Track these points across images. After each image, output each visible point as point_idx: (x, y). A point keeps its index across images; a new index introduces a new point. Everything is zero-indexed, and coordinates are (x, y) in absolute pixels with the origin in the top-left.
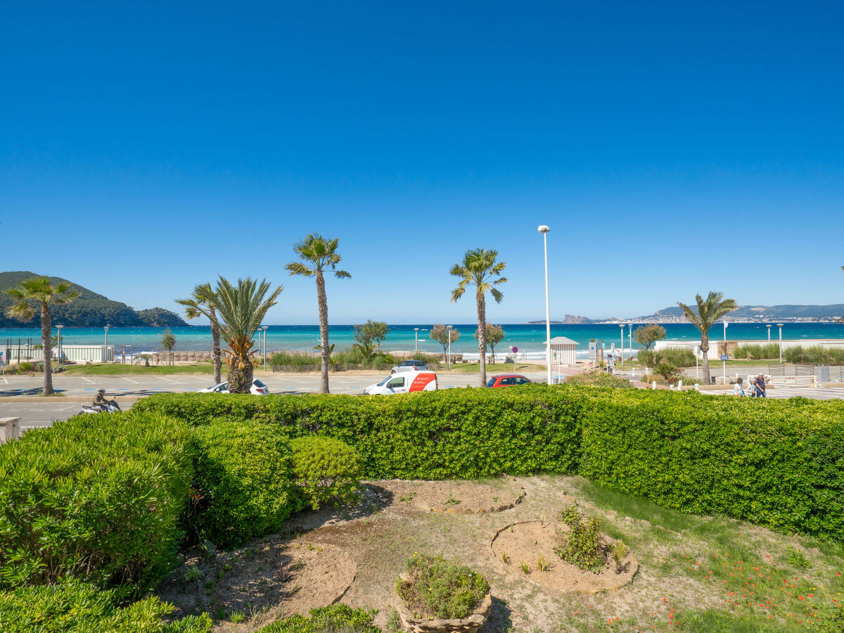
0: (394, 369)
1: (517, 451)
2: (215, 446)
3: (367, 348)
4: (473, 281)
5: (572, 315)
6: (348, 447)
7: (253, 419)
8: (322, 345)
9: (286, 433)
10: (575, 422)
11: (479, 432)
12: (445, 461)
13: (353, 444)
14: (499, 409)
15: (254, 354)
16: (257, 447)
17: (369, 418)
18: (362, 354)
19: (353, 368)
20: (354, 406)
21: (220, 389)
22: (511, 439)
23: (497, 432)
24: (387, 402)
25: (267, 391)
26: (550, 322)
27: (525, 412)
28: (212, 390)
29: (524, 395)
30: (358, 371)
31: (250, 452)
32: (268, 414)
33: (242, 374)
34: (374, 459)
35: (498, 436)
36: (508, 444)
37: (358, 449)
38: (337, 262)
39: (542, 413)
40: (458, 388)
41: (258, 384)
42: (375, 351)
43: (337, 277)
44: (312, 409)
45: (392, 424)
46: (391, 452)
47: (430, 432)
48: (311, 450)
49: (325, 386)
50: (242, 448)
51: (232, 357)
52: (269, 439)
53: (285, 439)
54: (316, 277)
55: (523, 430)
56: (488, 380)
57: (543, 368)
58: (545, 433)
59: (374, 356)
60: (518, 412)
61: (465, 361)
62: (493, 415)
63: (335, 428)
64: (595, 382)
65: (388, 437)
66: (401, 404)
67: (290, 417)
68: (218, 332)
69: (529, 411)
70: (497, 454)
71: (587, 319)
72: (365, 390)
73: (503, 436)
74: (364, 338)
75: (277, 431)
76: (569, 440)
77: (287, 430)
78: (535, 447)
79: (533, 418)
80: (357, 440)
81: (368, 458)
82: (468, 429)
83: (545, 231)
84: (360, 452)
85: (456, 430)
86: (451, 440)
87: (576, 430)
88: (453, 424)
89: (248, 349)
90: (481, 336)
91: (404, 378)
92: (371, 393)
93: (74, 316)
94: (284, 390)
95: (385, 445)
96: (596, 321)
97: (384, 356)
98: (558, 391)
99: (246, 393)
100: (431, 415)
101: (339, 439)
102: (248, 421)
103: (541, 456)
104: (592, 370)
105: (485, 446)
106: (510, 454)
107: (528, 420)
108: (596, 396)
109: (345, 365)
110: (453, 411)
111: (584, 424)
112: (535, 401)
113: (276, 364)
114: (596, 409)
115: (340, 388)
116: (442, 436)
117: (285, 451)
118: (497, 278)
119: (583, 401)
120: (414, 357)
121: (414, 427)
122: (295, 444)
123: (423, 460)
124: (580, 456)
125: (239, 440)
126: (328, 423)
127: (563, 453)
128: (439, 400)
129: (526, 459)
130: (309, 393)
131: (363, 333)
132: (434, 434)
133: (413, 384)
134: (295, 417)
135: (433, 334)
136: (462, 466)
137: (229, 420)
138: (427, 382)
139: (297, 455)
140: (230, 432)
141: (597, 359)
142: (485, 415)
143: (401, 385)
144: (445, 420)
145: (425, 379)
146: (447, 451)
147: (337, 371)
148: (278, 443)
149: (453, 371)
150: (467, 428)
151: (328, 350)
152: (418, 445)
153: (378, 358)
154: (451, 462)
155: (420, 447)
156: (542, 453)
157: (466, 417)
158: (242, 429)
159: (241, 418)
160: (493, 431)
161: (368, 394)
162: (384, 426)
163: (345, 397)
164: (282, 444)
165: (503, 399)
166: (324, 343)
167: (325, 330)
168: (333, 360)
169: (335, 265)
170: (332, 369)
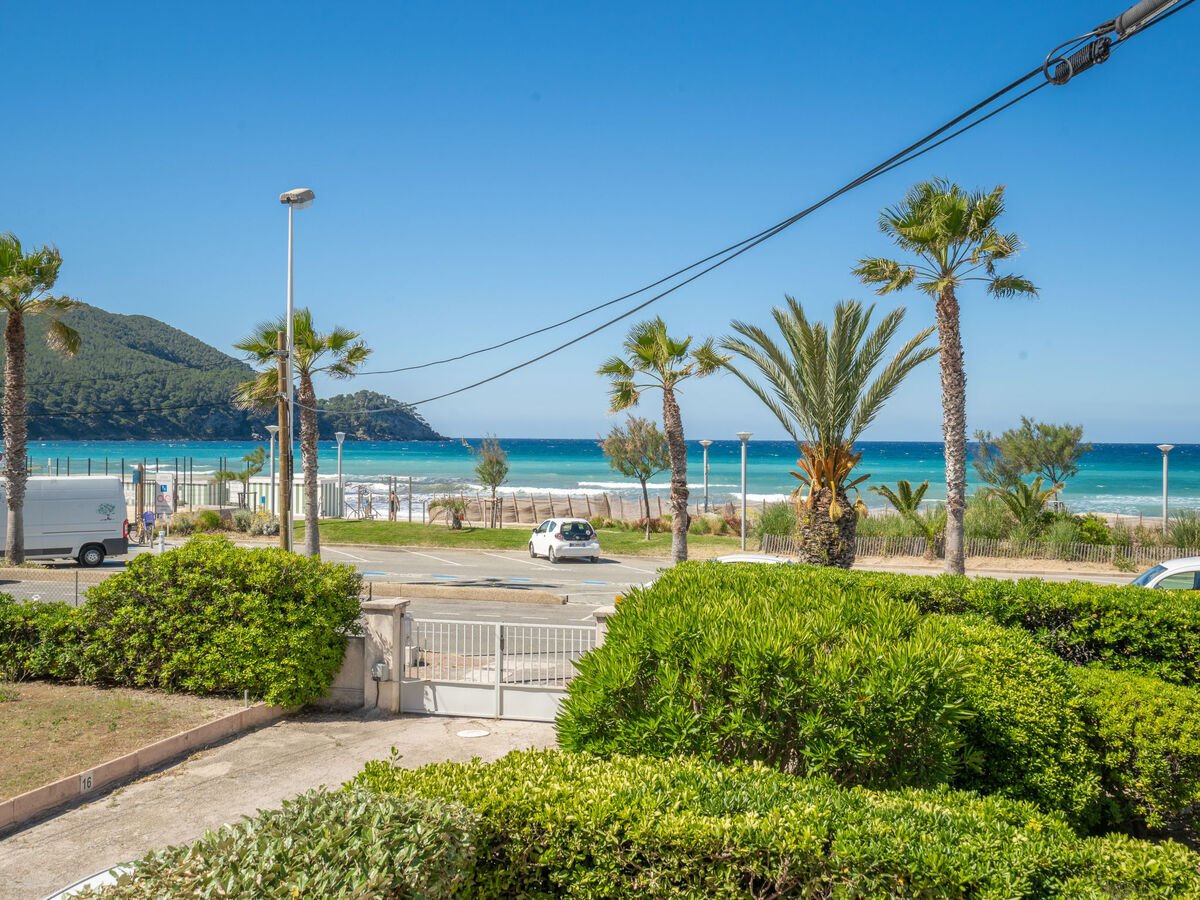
3: (1028, 498)
8: (949, 477)
18: (1012, 514)
38: (1000, 254)
42: (1050, 505)
44: (1076, 610)
54: (937, 297)
59: (1046, 523)
89: (848, 471)
93: (182, 413)
97: (1077, 521)
113: (772, 531)
126: (1117, 647)
166: (956, 471)
167: (957, 437)
168: (929, 527)
169: (993, 262)
170: (927, 552)
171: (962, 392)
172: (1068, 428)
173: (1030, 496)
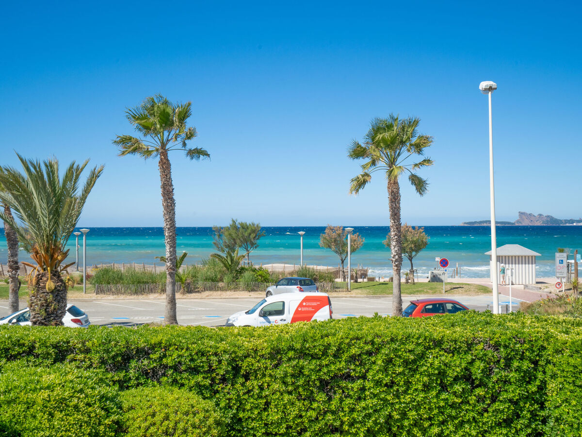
0: (270, 289)
1: (448, 411)
2: (9, 403)
3: (232, 260)
4: (382, 164)
5: (528, 212)
6: (203, 402)
7: (66, 362)
8: (168, 255)
9: (114, 382)
10: (535, 370)
11: (393, 382)
12: (342, 423)
13: (210, 398)
14: (420, 349)
15: (69, 269)
16: (71, 404)
17: (234, 360)
18: (225, 268)
19: (211, 289)
20: (212, 343)
21: (19, 320)
22: (440, 392)
23: (419, 381)
24: (259, 337)
25: (87, 321)
26: (496, 223)
27: (459, 353)
28: (6, 321)
29: (458, 329)
30: (219, 293)
31: (61, 411)
32: (89, 356)
33: (50, 297)
34: (240, 419)
35: (420, 387)
36: (435, 400)
37: (217, 405)
38: (189, 138)
39: (485, 355)
40: (362, 318)
41: (74, 311)
42: (243, 263)
43: (189, 158)
44: (153, 347)
45: (266, 368)
46: (265, 410)
47: (321, 381)
48: (150, 406)
49: (172, 313)
50: (49, 405)
51: (36, 273)
52: (89, 391)
53: (112, 390)
54: (158, 159)
55: (456, 379)
56: (405, 306)
57: (486, 290)
58: (490, 385)
59: (241, 273)
60: (449, 353)
61: (372, 279)
62: (412, 357)
63: (185, 375)
64: (566, 312)
65: (261, 388)
66: (279, 339)
67: (120, 359)
68: (16, 238)
69: (466, 352)
70: (418, 415)
71: (551, 219)
72: (228, 320)
73: (427, 388)
74: (228, 246)
75: (101, 380)
76: (527, 397)
77: (116, 378)
78: (475, 406)
79: (472, 363)
80: (217, 392)
81: (232, 418)
82: (377, 378)
83: (491, 89)
84: (221, 409)
85: (359, 378)
86: (351, 393)
87: (538, 383)
88: (354, 370)
89: (60, 261)
90: (394, 243)
91: (284, 303)
92: (237, 324)
94: (112, 320)
95: (256, 400)
96: (566, 221)
97: (254, 270)
98: (509, 324)
99: (56, 325)
100: (323, 355)
101: (191, 390)
102: (58, 365)
103: (485, 420)
104: (561, 294)
105: (401, 403)
106: (437, 415)
107: (463, 365)
108: (567, 333)
109: (200, 284)
110: (354, 351)
111: (549, 373)
112: (475, 338)
113: (100, 283)
114: (567, 352)
115: (192, 317)
116: (339, 387)
117: (112, 408)
118: (419, 158)
119: (547, 340)
120: (298, 273)
121: (299, 373)
122: (128, 397)
123: (310, 421)
124: (544, 421)
125: (45, 394)
126: (176, 368)
127: (518, 416)
128: (334, 335)
129: (462, 423)
130: (148, 325)
131: (225, 238)
132: (327, 383)
133: (297, 312)
134: (127, 358)
135: (325, 238)
136: (368, 431)
137: (31, 364)
138: (317, 308)
139: (130, 415)
140: (31, 382)
141: (569, 278)
142: (400, 357)
143: (280, 312)
144: (343, 363)
145: (314, 304)
146: (346, 409)
147: (190, 291)
148: (102, 397)
149: (354, 293)
150: (374, 376)
151: (176, 264)
152: (304, 400)
153: (247, 274)
154: (351, 425)
155: (306, 403)
156: (486, 415)
157: (373, 359)
158: (50, 377)
159: (49, 362)
160: (413, 380)
161: (233, 325)
162: (255, 371)
163: (199, 329)
164: (107, 399)
165: (427, 334)
166: (170, 252)
167: (171, 234)
168: (183, 277)
169: (187, 142)
170: (182, 290)
171: (173, 209)
172: (253, 225)
173: (233, 259)
